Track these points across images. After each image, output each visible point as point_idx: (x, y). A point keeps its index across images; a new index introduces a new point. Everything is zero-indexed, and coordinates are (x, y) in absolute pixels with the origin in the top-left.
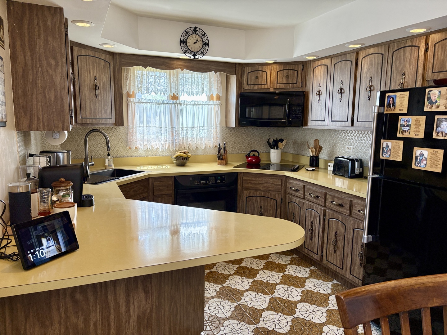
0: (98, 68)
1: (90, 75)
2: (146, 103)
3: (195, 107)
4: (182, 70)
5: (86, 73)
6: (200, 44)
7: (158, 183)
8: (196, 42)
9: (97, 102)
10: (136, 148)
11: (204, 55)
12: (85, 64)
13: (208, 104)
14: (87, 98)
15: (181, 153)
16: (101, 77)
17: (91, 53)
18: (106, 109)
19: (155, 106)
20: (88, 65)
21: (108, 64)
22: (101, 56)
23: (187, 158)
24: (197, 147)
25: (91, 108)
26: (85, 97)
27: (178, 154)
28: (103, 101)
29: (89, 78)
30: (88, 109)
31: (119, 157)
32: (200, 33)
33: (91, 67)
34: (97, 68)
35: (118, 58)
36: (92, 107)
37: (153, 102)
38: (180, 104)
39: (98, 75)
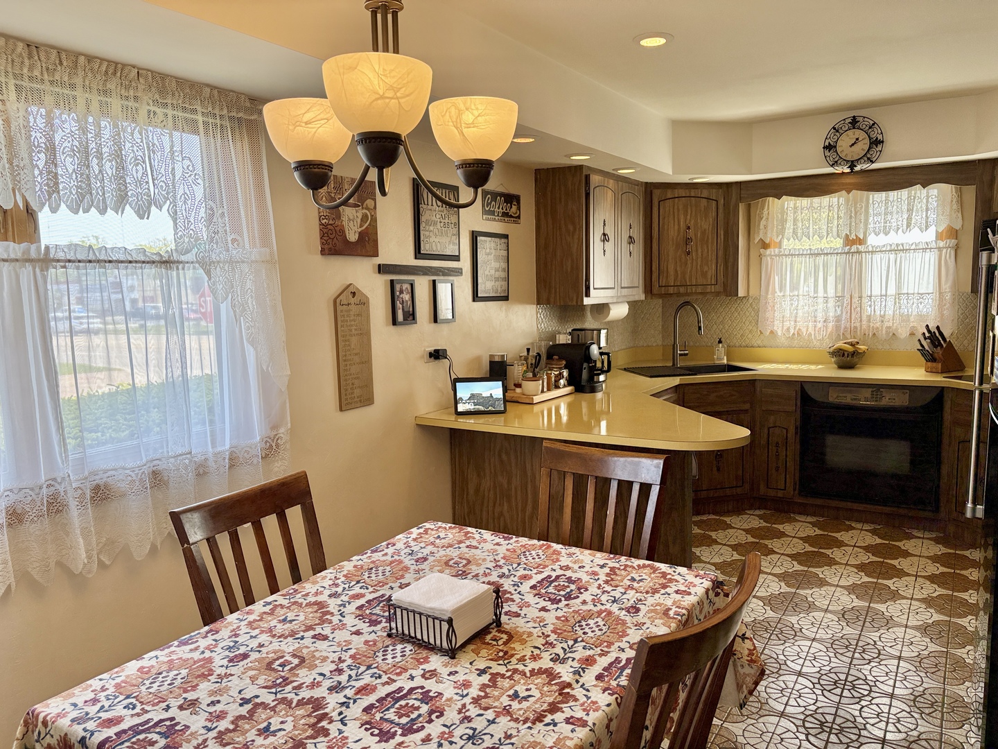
0: (694, 213)
1: (679, 225)
2: (792, 255)
3: (892, 256)
4: (849, 192)
5: (672, 222)
6: (864, 145)
7: (769, 391)
8: (855, 143)
9: (689, 262)
10: (772, 332)
11: (873, 163)
12: (672, 210)
13: (923, 249)
14: (670, 258)
15: (845, 343)
16: (699, 225)
17: (682, 192)
18: (706, 272)
19: (808, 259)
20: (676, 211)
21: (714, 202)
22: (701, 193)
23: (854, 354)
24: (874, 334)
25: (676, 271)
26: (668, 256)
27: (840, 344)
28: (699, 260)
29: (676, 227)
30: (672, 272)
31: (745, 347)
32: (864, 124)
33: (681, 212)
34: (692, 212)
35: (734, 191)
36: (678, 269)
37: (805, 253)
38: (857, 252)
39: (693, 222)
